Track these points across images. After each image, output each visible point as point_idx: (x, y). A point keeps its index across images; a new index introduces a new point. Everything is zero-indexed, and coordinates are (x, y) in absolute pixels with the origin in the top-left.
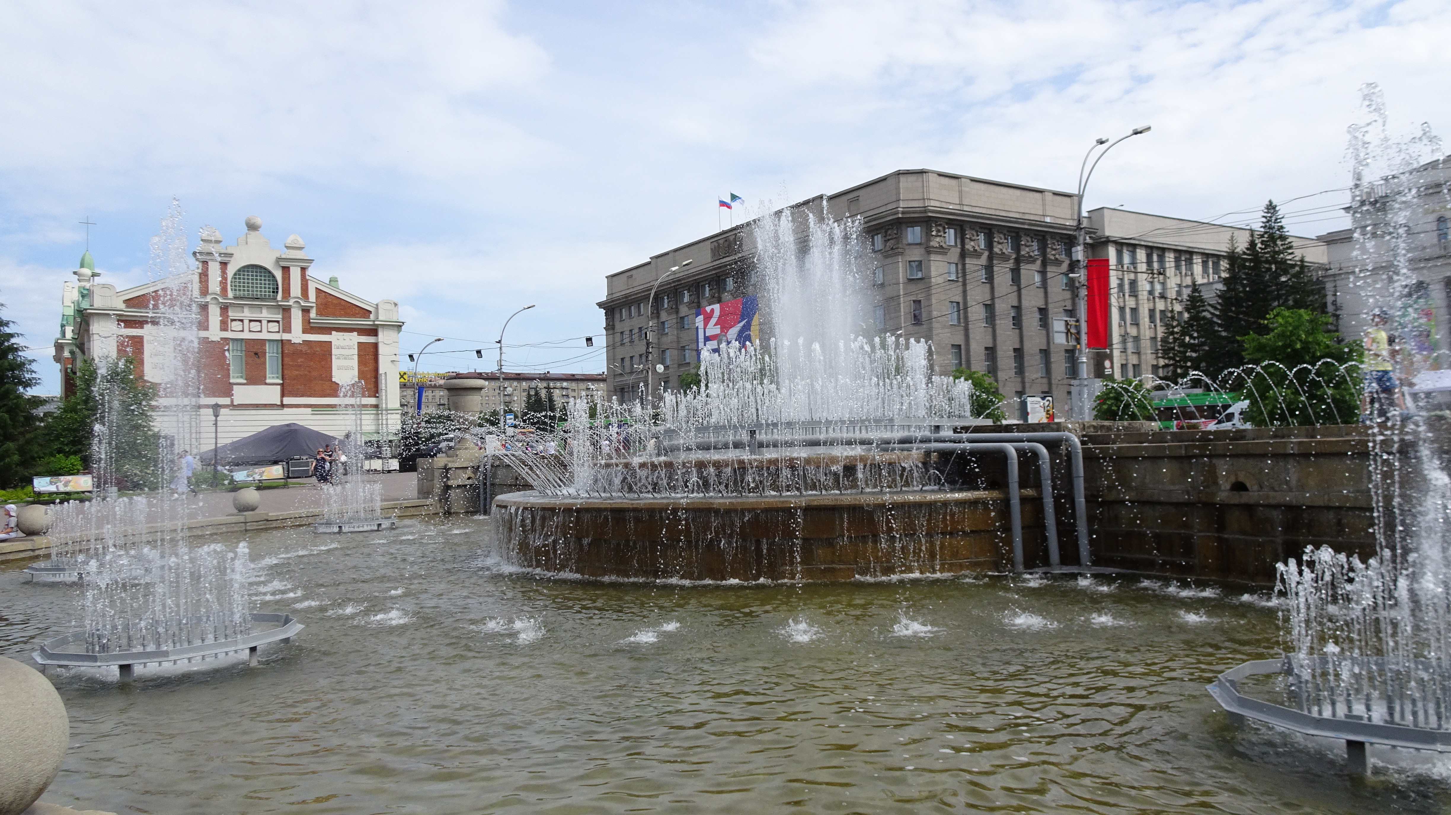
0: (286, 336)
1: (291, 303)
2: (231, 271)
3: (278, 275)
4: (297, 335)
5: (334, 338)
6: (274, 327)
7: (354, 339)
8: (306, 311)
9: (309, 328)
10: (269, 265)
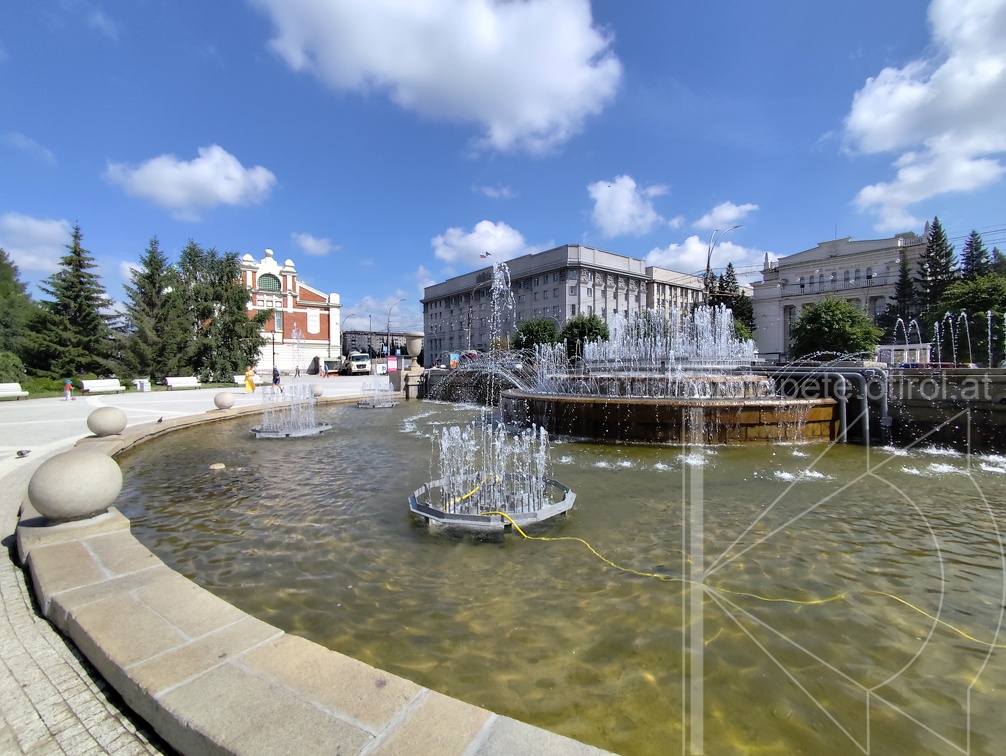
0: (285, 309)
1: (287, 293)
2: (258, 275)
3: (281, 279)
4: (290, 309)
5: (308, 311)
6: (279, 304)
7: (318, 312)
8: (295, 297)
9: (296, 305)
10: (277, 274)
